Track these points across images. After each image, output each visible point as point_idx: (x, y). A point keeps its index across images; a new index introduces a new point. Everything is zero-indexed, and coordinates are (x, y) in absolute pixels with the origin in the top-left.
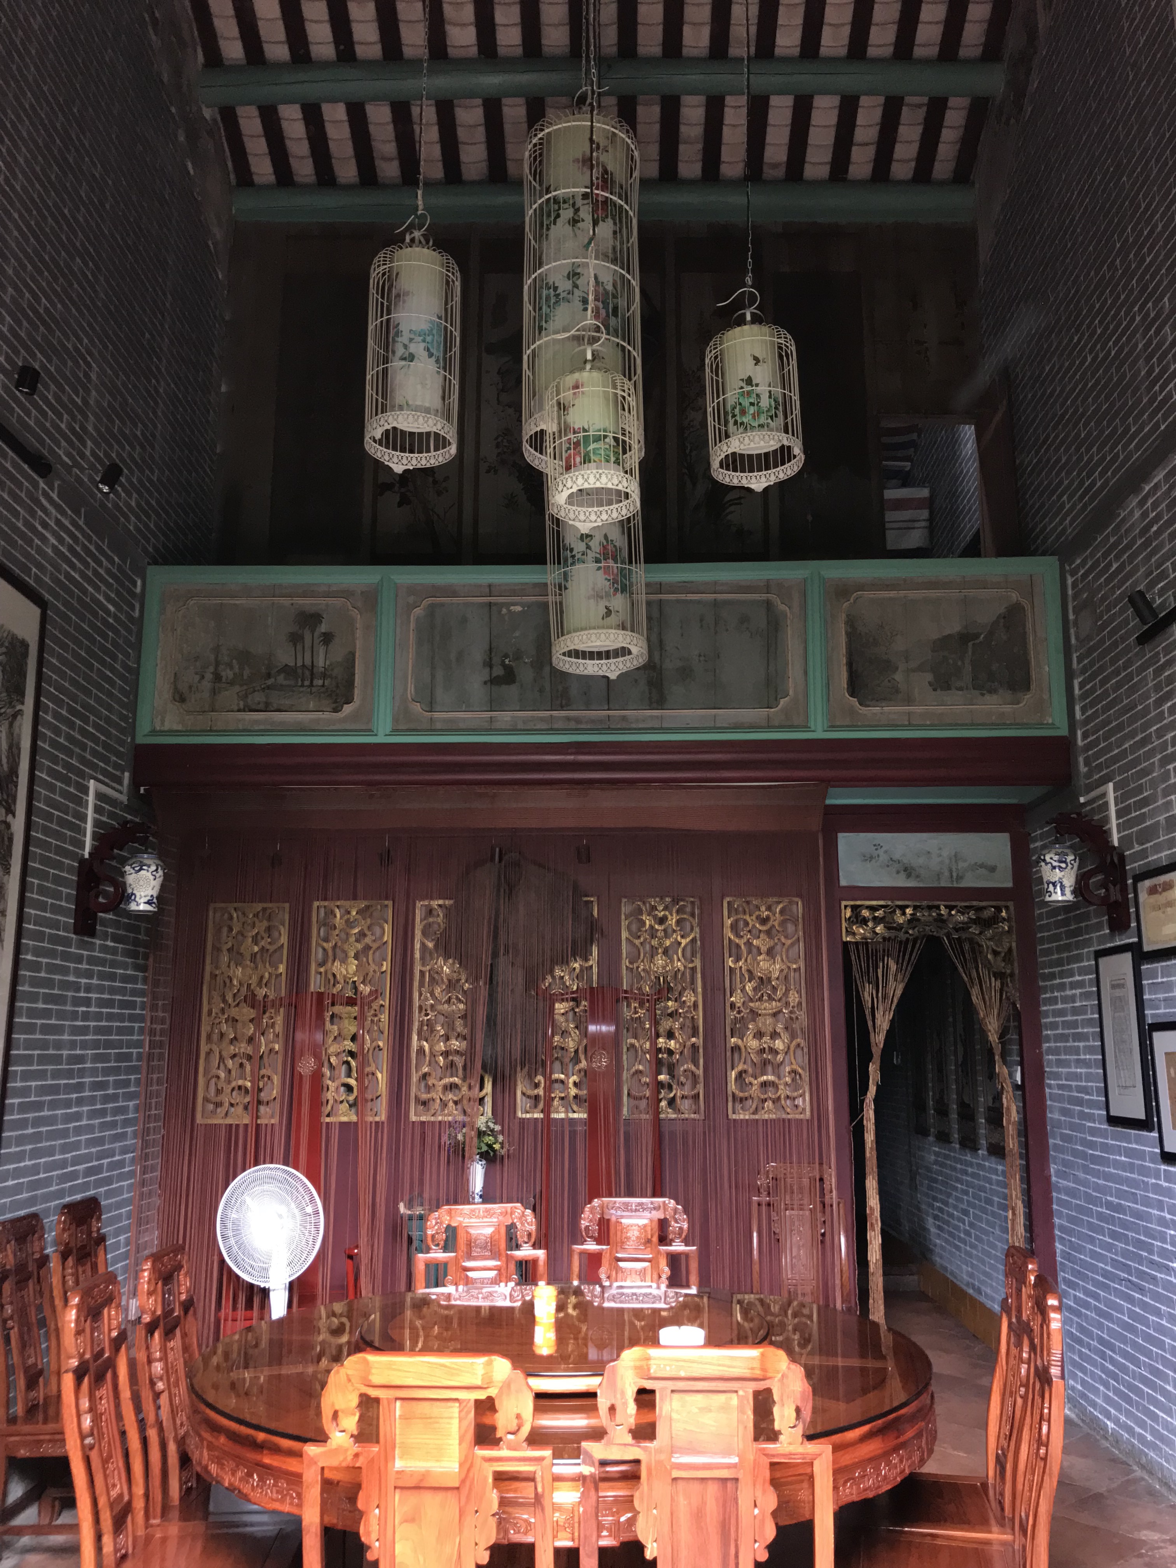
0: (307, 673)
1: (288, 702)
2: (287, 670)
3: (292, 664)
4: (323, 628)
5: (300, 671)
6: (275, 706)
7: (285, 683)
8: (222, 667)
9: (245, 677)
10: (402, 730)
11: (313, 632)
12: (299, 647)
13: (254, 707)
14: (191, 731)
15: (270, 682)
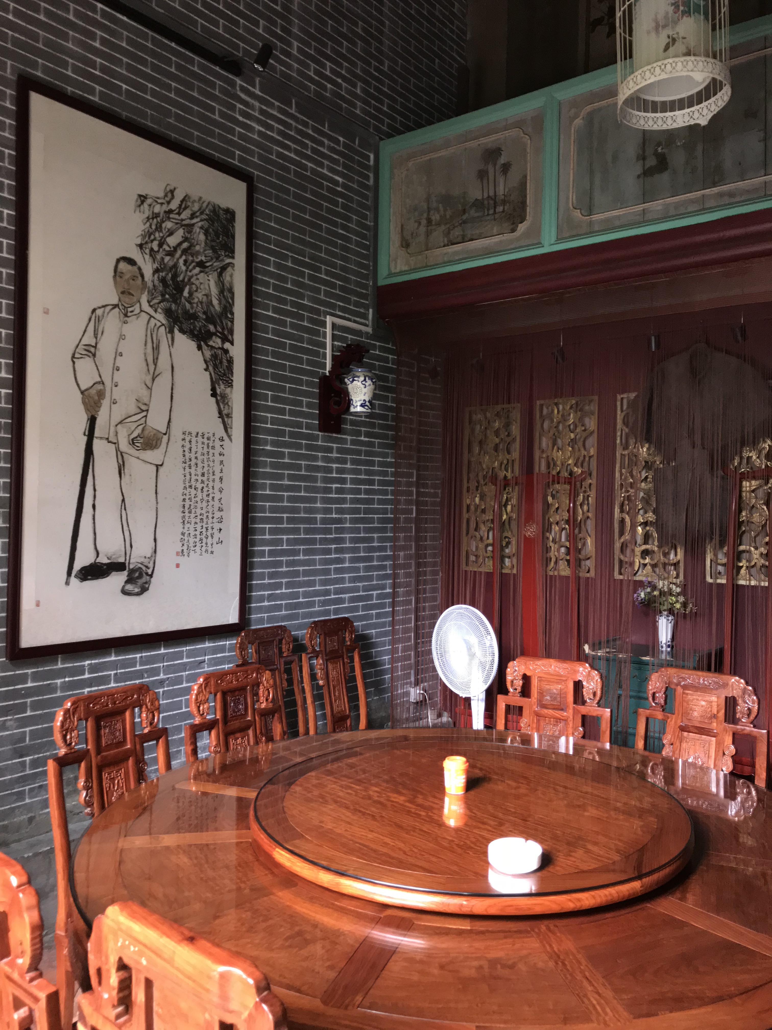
0: (492, 202)
1: (477, 232)
2: (478, 204)
3: (480, 198)
4: (502, 160)
5: (486, 202)
6: (469, 236)
7: (476, 215)
8: (432, 212)
9: (448, 217)
10: (566, 238)
11: (495, 165)
12: (485, 181)
13: (455, 241)
14: (414, 269)
15: (464, 217)
